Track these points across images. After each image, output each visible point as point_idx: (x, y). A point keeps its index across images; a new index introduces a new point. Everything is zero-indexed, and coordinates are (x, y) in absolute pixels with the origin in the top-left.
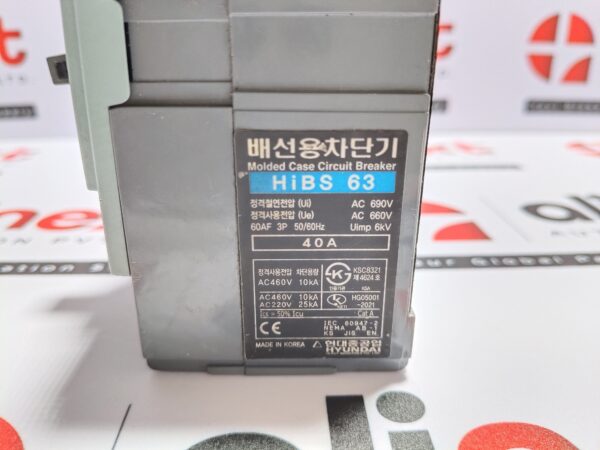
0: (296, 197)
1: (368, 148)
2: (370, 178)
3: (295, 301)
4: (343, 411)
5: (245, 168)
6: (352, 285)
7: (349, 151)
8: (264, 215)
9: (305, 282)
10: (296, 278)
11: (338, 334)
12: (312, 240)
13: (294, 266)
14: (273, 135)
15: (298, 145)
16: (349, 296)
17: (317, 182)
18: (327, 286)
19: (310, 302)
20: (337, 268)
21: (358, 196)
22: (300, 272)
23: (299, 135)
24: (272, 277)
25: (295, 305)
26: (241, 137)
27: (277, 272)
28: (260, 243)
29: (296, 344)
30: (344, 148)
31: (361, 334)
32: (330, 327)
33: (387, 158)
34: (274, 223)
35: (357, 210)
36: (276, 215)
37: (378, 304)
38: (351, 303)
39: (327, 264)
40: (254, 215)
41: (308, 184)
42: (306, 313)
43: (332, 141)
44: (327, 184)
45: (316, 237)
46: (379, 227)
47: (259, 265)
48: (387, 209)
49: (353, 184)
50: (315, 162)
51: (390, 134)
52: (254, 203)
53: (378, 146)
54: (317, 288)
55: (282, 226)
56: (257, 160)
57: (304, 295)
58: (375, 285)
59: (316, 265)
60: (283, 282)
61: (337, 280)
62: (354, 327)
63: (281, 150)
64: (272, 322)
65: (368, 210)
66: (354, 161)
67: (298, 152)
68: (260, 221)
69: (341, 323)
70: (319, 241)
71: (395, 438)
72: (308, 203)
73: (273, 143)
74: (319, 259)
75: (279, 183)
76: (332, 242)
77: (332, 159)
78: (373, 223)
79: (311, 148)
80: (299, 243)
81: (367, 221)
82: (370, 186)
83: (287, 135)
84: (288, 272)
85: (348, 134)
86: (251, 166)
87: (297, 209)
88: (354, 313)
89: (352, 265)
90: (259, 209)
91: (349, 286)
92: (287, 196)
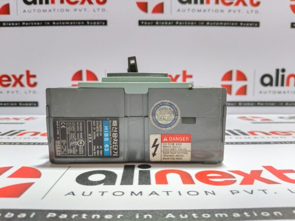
0: (103, 132)
1: (115, 149)
2: (108, 150)
3: (72, 132)
5: (110, 120)
6: (78, 147)
7: (114, 144)
8: (97, 124)
9: (78, 134)
10: (80, 132)
11: (62, 144)
12: (91, 136)
13: (83, 132)
14: (118, 127)
15: (116, 132)
16: (74, 146)
17: (107, 137)
18: (77, 140)
19: (72, 136)
20: (83, 143)
21: (103, 147)
22: (81, 133)
23: (118, 133)
24: (79, 126)
25: (71, 132)
26: (117, 119)
27: (81, 127)
28: (90, 123)
29: (58, 132)
30: (115, 143)
31: (62, 150)
32: (64, 142)
33: (113, 153)
34: (95, 127)
35: (99, 147)
36: (97, 127)
37: (72, 154)
38: (72, 147)
39: (84, 140)
41: (106, 135)
42: (68, 135)
43: (117, 140)
44: (106, 140)
46: (95, 153)
47: (83, 123)
48: (100, 154)
49: (106, 146)
50: (112, 136)
51: (118, 154)
52: (101, 122)
53: (116, 151)
54: (77, 138)
55: (94, 129)
56: (112, 123)
57: (74, 134)
58: (78, 153)
59: (83, 137)
60: (78, 129)
61: (79, 143)
62: (64, 147)
63: (114, 129)
64: (65, 126)
65: (100, 150)
66: (112, 146)
67: (114, 132)
68: (96, 123)
69: (66, 144)
70: (90, 138)
72: (101, 135)
73: (116, 127)
74: (85, 138)
75: (106, 128)
76: (90, 141)
77: (112, 141)
78: (96, 151)
79: (115, 135)
80: (90, 132)
81: (96, 150)
82: (105, 150)
83: (118, 130)
84: (81, 130)
85: (118, 144)
86: (110, 121)
87: (99, 132)
88: (69, 148)
89: (84, 146)
90: (99, 123)
91: (77, 146)
92: (103, 130)
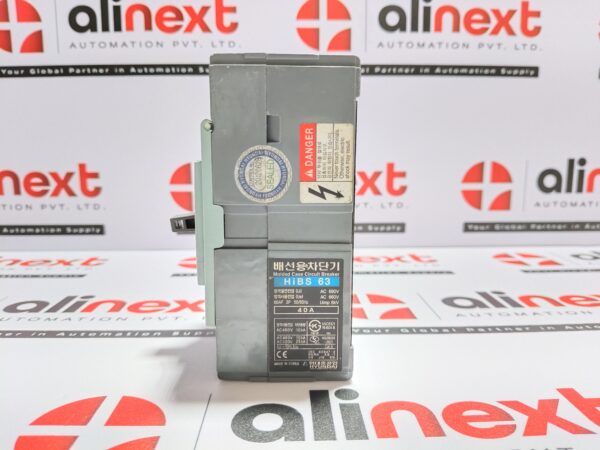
0: (295, 288)
1: (327, 266)
2: (328, 280)
3: (294, 340)
4: (318, 398)
5: (272, 275)
6: (323, 332)
7: (318, 268)
8: (280, 297)
9: (298, 330)
10: (294, 327)
11: (316, 358)
12: (302, 309)
13: (294, 322)
14: (285, 261)
15: (296, 265)
16: (320, 337)
17: (304, 281)
18: (310, 332)
19: (302, 340)
20: (314, 323)
21: (323, 288)
22: (297, 325)
23: (296, 261)
24: (283, 327)
25: (294, 342)
26: (270, 261)
27: (286, 325)
28: (278, 310)
29: (294, 364)
30: (316, 266)
31: (327, 358)
32: (311, 354)
33: (335, 271)
34: (285, 300)
35: (323, 294)
36: (286, 297)
37: (335, 341)
38: (322, 341)
39: (309, 321)
40: (276, 297)
41: (300, 282)
42: (300, 347)
43: (311, 263)
44: (309, 282)
45: (304, 308)
46: (333, 302)
47: (277, 321)
48: (336, 294)
49: (320, 282)
50: (303, 272)
51: (336, 260)
52: (276, 291)
53: (331, 265)
54: (304, 333)
55: (288, 302)
56: (278, 271)
57: (298, 336)
58: (332, 332)
59: (304, 321)
60: (289, 330)
61: (314, 329)
62: (323, 354)
63: (289, 268)
64: (283, 351)
65: (328, 294)
66: (321, 272)
67: (296, 268)
68: (278, 299)
69: (317, 352)
70: (306, 310)
71: (342, 407)
72: (300, 291)
73: (285, 264)
74: (306, 318)
75: (287, 282)
76: (312, 310)
77: (311, 271)
78: (330, 300)
79: (301, 266)
80: (296, 310)
81: (327, 299)
82: (328, 284)
83: (291, 261)
84: (291, 325)
85: (318, 260)
86: (275, 274)
87: (295, 294)
88: (323, 346)
89: (321, 321)
90: (278, 294)
91: (320, 332)
92: (291, 288)
